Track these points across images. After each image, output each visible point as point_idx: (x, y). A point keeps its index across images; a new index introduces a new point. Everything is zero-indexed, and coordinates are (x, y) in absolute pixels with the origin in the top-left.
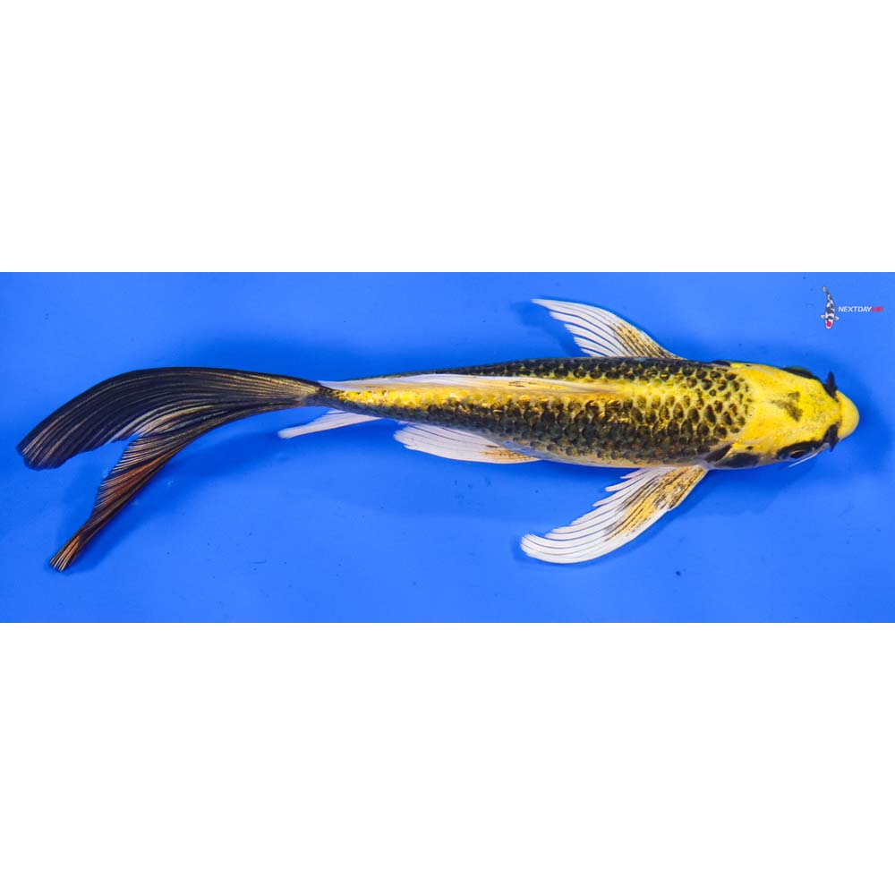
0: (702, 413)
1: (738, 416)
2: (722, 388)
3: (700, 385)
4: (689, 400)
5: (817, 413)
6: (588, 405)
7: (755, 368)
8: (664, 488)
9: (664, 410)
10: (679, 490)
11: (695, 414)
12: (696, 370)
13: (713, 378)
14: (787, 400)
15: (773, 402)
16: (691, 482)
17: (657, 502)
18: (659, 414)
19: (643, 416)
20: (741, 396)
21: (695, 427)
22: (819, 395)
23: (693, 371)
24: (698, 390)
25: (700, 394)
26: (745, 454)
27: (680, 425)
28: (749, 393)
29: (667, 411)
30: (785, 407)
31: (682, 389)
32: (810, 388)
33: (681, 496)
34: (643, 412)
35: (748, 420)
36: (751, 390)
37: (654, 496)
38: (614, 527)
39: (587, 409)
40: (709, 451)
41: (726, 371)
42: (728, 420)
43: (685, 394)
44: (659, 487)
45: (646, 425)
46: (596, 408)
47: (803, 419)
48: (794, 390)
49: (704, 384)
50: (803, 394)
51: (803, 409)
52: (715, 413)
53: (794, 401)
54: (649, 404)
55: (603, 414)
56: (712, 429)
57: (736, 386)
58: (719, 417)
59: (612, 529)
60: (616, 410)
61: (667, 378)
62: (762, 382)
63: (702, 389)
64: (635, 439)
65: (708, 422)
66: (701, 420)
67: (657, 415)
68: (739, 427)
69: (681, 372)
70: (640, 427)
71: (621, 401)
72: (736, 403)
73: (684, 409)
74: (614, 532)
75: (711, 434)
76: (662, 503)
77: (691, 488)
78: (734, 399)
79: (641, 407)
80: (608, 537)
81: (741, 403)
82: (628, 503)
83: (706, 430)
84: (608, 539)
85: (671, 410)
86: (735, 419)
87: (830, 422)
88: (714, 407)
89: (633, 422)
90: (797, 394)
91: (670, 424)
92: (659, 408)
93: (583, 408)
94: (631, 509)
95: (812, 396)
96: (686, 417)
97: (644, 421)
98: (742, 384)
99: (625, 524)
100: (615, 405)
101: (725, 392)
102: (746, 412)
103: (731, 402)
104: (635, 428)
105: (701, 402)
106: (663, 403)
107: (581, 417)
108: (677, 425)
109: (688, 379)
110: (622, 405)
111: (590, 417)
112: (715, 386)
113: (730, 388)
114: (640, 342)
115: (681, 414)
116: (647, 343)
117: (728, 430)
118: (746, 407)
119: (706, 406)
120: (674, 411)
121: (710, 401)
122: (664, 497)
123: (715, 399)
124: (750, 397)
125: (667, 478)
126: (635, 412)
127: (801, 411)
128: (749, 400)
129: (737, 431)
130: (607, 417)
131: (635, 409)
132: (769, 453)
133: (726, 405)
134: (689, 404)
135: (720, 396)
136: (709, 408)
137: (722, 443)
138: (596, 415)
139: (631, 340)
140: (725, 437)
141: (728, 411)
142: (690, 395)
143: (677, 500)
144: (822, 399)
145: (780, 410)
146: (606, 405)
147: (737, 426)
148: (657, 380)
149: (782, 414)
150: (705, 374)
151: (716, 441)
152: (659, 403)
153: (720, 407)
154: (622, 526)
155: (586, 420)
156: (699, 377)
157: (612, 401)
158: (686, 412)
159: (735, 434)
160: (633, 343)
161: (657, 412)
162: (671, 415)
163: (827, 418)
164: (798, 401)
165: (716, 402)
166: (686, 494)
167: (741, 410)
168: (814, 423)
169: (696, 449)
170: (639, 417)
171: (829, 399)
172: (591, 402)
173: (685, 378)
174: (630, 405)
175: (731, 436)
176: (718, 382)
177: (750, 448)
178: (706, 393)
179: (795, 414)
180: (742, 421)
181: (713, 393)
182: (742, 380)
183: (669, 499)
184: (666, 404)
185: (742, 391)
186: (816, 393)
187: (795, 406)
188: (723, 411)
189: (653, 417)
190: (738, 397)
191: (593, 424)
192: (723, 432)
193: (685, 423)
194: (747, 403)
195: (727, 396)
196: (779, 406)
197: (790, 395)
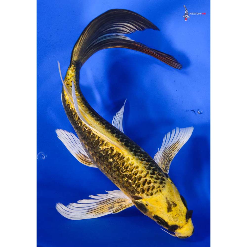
0: (143, 180)
1: (152, 191)
2: (156, 179)
3: (150, 171)
4: (143, 172)
5: (176, 216)
6: (111, 147)
7: (173, 186)
8: (115, 204)
9: (132, 168)
10: (120, 207)
11: (140, 178)
12: (155, 167)
13: (157, 174)
14: (171, 203)
15: (167, 199)
16: (125, 207)
17: (110, 208)
18: (130, 168)
19: (125, 165)
20: (159, 187)
21: (136, 182)
22: (182, 213)
23: (154, 167)
24: (149, 172)
25: (148, 173)
26: (144, 205)
27: (133, 177)
28: (163, 189)
29: (133, 170)
30: (168, 204)
31: (144, 167)
32: (182, 208)
33: (119, 210)
34: (125, 163)
35: (154, 195)
36: (164, 189)
37: (110, 205)
38: (91, 210)
39: (110, 149)
40: (134, 194)
41: (164, 176)
42: (148, 190)
43: (143, 169)
44: (114, 202)
45: (123, 168)
46: (113, 150)
47: (170, 213)
48: (176, 203)
49: (152, 172)
50: (178, 207)
51: (173, 211)
52: (146, 183)
53: (173, 206)
54: (129, 162)
55: (113, 154)
56: (141, 187)
57: (161, 183)
58: (146, 186)
59: (90, 210)
60: (118, 156)
61: (143, 161)
62: (170, 191)
63: (149, 173)
64: (117, 171)
65: (142, 184)
66: (140, 181)
67: (129, 168)
68: (149, 195)
69: (150, 163)
70: (121, 168)
71: (122, 154)
72: (156, 187)
73: (138, 174)
74: (90, 212)
75: (139, 189)
76: (111, 210)
77: (124, 209)
78: (156, 185)
79: (126, 161)
80: (87, 213)
81: (157, 188)
82: (100, 203)
83: (139, 186)
84: (86, 214)
85: (134, 170)
86: (150, 191)
87: (177, 223)
88: (148, 181)
89: (120, 164)
90: (175, 205)
91: (130, 174)
92: (131, 166)
93: (109, 147)
94: (100, 206)
95: (180, 211)
96: (136, 176)
97: (124, 167)
98: (164, 184)
99: (95, 210)
100: (119, 154)
101: (156, 181)
102: (156, 193)
103: (154, 185)
104: (119, 167)
105: (145, 176)
106: (134, 166)
107: (107, 150)
108: (132, 176)
109: (149, 167)
110: (121, 156)
111: (109, 152)
112: (155, 176)
113: (158, 181)
114: (173, 152)
115: (136, 174)
116: (173, 155)
117: (146, 192)
118: (157, 191)
119: (146, 178)
120: (135, 171)
121: (148, 178)
122: (113, 208)
123: (151, 179)
124: (161, 190)
125: (118, 200)
126: (123, 162)
127: (172, 211)
128: (160, 191)
129: (147, 195)
130: (114, 156)
131: (124, 160)
132: (151, 213)
133: (152, 184)
134: (141, 173)
135: (152, 180)
136: (146, 180)
137: (140, 195)
138: (112, 153)
139: (173, 148)
140: (142, 194)
141: (151, 187)
142: (144, 171)
143: (117, 211)
144: (182, 215)
145: (166, 203)
146: (116, 152)
147: (149, 194)
148: (139, 158)
149: (165, 205)
150: (156, 171)
151: (139, 193)
152: (133, 165)
153: (150, 183)
154: (93, 211)
155: (107, 152)
156: (153, 169)
157: (119, 152)
158: (138, 175)
159: (146, 196)
160: (173, 149)
161: (130, 167)
162: (133, 172)
163: (178, 222)
164: (174, 207)
165: (150, 180)
166: (121, 210)
167: (155, 190)
168: (172, 219)
169: (131, 190)
170: (123, 164)
171: (184, 218)
172: (113, 147)
173: (149, 166)
174: (124, 158)
175: (144, 195)
176: (157, 176)
177: (147, 205)
178: (149, 175)
179: (169, 209)
180: (152, 194)
181: (152, 177)
182: (165, 183)
183: (114, 209)
184: (135, 167)
185: (161, 186)
186: (182, 212)
187: (172, 207)
188: (149, 185)
189: (127, 168)
190: (158, 186)
191: (109, 155)
192: (143, 191)
193: (135, 178)
194: (159, 190)
195: (155, 182)
196: (167, 202)
197: (173, 203)
